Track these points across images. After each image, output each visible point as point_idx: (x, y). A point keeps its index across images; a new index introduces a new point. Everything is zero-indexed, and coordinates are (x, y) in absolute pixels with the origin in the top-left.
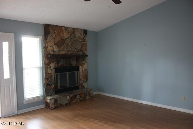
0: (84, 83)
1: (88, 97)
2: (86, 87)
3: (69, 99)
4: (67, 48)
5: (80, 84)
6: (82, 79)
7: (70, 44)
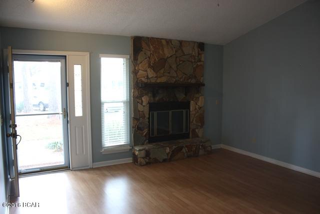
0: (197, 128)
1: (201, 152)
2: (200, 135)
3: (169, 153)
4: (169, 73)
5: (191, 130)
6: (194, 122)
7: (174, 66)
